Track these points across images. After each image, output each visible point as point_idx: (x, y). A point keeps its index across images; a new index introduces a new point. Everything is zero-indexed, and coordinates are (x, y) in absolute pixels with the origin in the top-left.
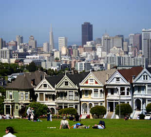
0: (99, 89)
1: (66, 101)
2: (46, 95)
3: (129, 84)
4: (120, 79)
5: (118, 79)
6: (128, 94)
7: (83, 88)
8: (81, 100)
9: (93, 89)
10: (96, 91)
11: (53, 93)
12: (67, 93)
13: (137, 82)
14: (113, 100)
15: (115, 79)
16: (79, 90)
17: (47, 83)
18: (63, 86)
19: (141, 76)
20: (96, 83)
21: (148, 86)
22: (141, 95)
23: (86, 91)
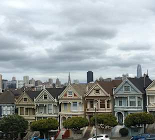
0: (78, 102)
1: (45, 115)
4: (100, 91)
5: (97, 91)
7: (62, 101)
9: (71, 102)
10: (75, 104)
12: (46, 106)
15: (94, 91)
16: (58, 103)
19: (122, 87)
20: (75, 95)
21: (130, 97)
22: (123, 108)
23: (66, 104)
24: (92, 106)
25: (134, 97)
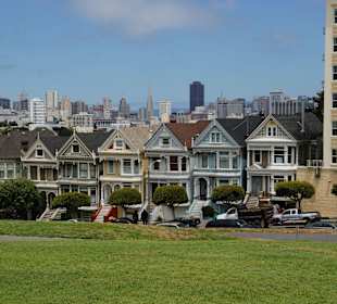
0: (133, 159)
1: (75, 182)
2: (41, 169)
3: (186, 149)
4: (170, 141)
5: (166, 141)
6: (184, 169)
7: (105, 157)
8: (102, 178)
9: (121, 159)
10: (127, 163)
11: (53, 166)
12: (76, 166)
13: (200, 146)
14: (157, 180)
15: (161, 141)
16: (97, 160)
17: (44, 148)
18: (71, 154)
19: (207, 136)
20: (127, 148)
21: (221, 153)
22: (208, 171)
23: (111, 162)
24: (156, 167)
25: (227, 153)
